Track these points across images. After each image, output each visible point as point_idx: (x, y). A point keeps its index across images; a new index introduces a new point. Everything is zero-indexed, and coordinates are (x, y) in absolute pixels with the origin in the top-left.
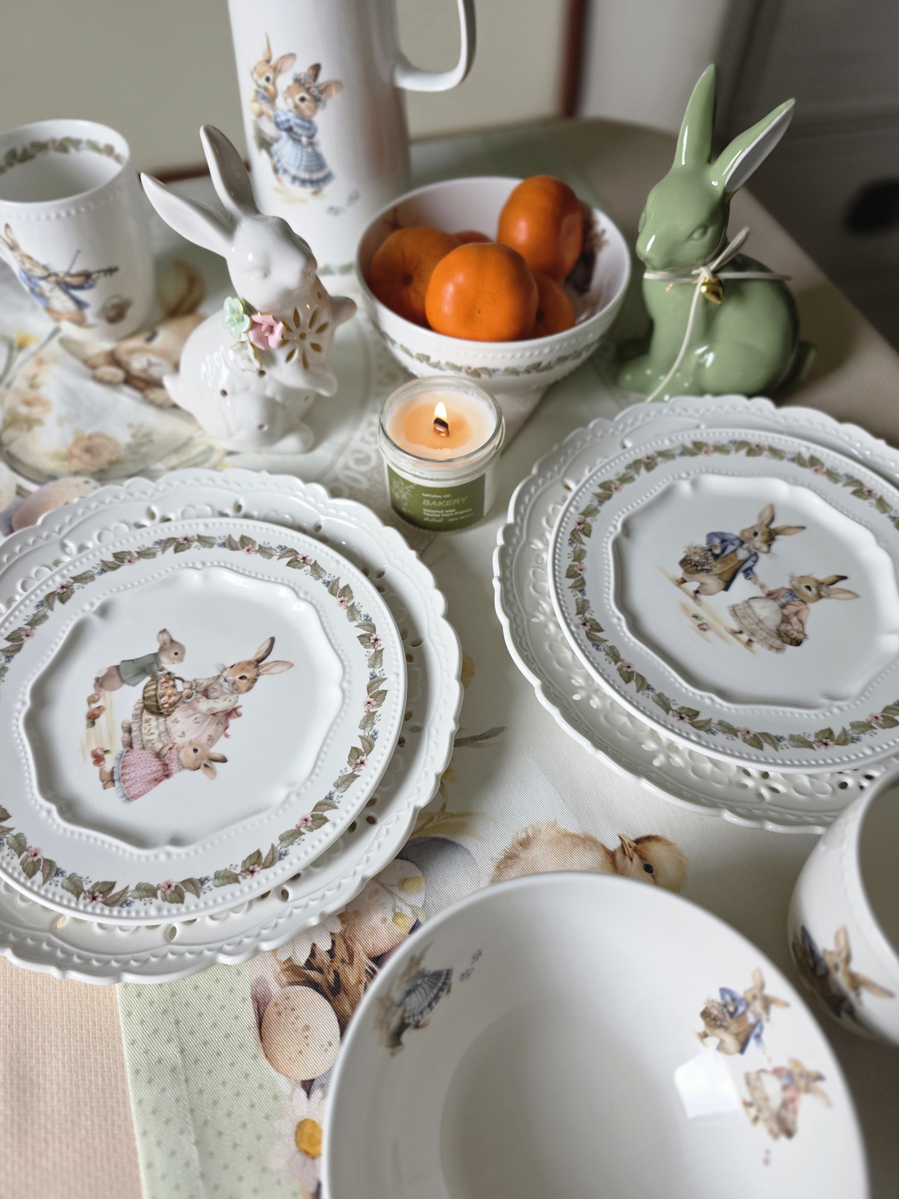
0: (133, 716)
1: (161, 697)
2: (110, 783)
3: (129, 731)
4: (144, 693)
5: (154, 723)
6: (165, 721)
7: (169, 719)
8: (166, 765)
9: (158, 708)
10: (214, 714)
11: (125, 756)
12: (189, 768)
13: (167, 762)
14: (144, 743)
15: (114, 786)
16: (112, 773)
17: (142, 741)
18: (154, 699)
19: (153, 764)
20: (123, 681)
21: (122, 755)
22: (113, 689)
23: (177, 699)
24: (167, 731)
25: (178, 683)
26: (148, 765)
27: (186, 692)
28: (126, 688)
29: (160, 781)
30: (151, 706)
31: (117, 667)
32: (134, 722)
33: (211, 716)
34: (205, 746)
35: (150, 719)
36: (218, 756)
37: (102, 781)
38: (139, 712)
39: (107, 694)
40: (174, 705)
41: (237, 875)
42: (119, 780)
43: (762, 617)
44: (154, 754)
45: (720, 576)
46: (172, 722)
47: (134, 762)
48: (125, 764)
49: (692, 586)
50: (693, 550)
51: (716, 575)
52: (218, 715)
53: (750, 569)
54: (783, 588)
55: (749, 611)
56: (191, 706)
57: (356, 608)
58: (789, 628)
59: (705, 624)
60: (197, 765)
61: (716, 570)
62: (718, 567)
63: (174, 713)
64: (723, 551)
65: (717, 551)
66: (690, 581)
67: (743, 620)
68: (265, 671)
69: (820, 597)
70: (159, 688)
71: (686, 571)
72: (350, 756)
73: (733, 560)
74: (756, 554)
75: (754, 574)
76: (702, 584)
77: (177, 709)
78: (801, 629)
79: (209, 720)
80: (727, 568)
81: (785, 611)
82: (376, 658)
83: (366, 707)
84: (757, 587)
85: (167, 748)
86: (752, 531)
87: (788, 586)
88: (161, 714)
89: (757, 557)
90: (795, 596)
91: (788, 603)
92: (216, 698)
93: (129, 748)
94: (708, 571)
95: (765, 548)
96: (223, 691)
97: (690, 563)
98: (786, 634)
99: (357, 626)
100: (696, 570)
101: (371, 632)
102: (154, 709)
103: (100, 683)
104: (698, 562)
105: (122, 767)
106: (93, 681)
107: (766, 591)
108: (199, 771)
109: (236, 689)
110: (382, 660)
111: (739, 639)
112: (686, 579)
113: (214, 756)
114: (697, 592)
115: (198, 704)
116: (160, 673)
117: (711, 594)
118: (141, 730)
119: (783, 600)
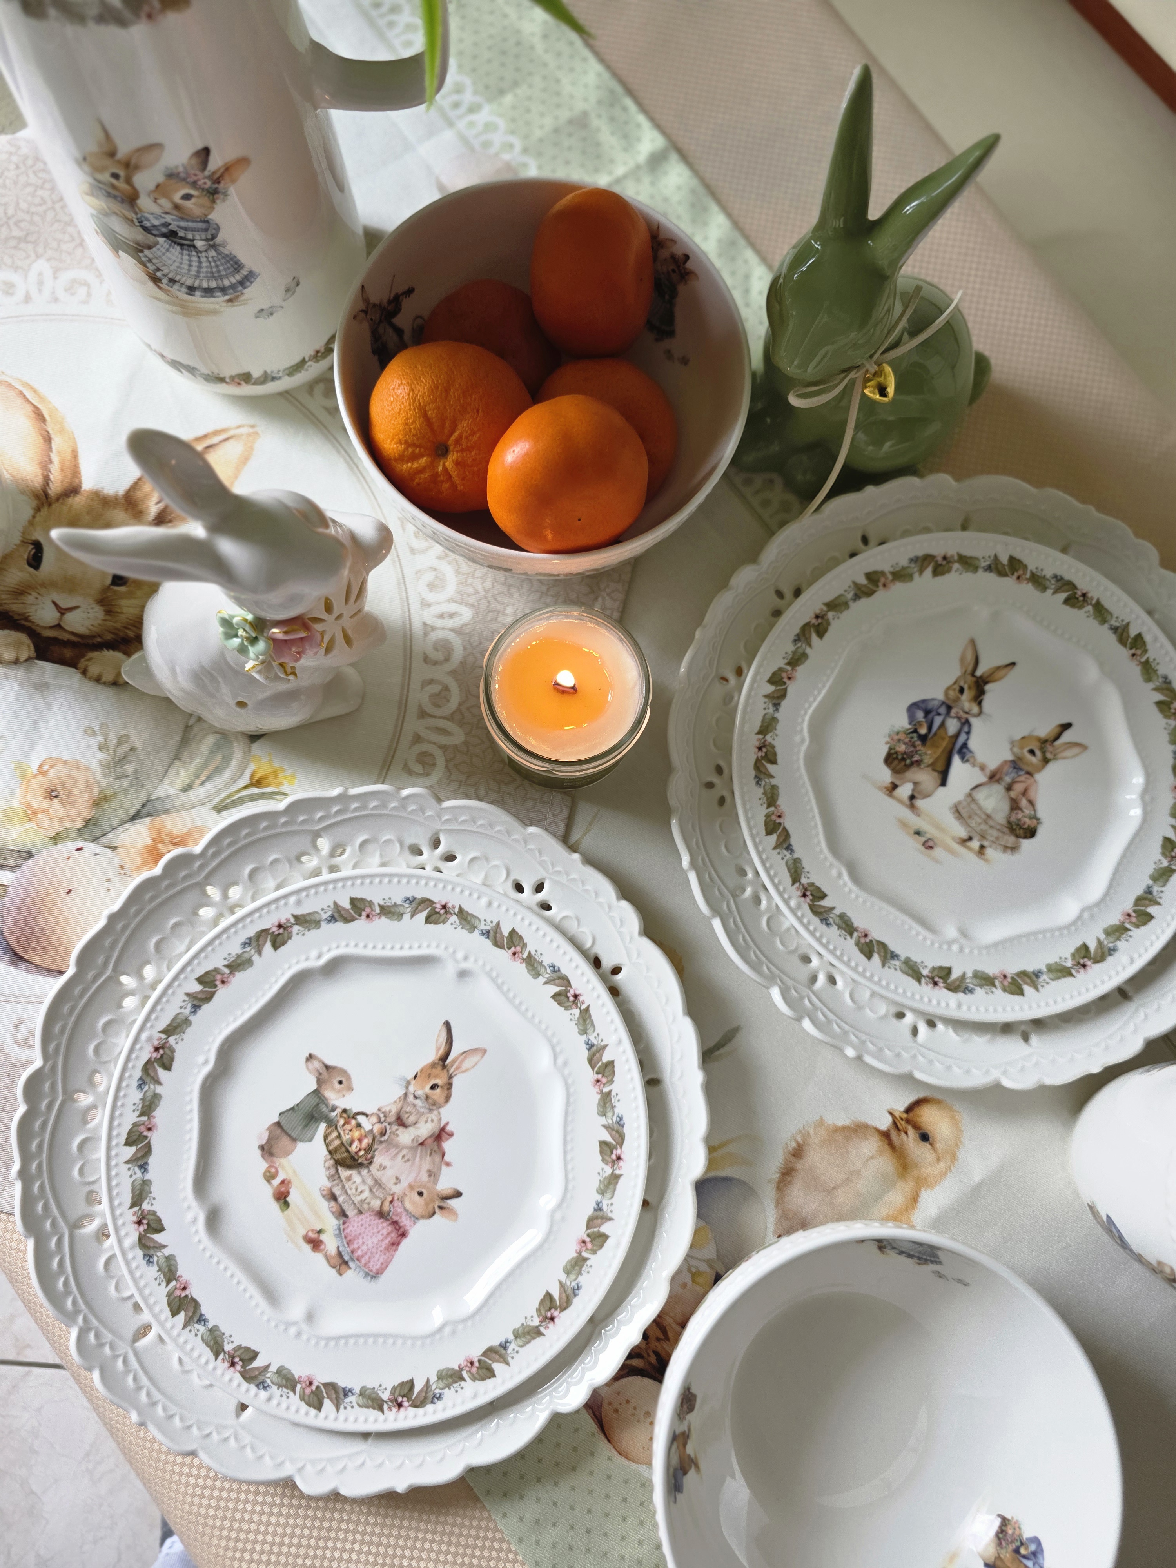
0: (328, 1178)
1: (350, 1145)
2: (344, 1267)
3: (333, 1197)
4: (327, 1146)
5: (356, 1179)
6: (369, 1171)
7: (372, 1168)
8: (395, 1223)
9: (352, 1158)
10: (422, 1144)
11: (344, 1230)
12: (423, 1217)
13: (395, 1218)
14: (358, 1205)
15: (349, 1268)
16: (340, 1254)
17: (354, 1204)
18: (343, 1149)
19: (380, 1227)
20: (294, 1140)
21: (339, 1229)
22: (288, 1153)
23: (371, 1141)
24: (377, 1182)
25: (361, 1119)
26: (375, 1230)
27: (377, 1128)
28: (301, 1146)
29: (398, 1244)
30: (344, 1159)
31: (278, 1124)
32: (333, 1186)
33: (420, 1148)
34: (429, 1185)
35: (351, 1176)
36: (449, 1192)
37: (334, 1267)
38: (333, 1171)
39: (283, 1161)
40: (369, 1149)
41: (537, 1327)
42: (352, 1259)
43: (989, 811)
44: (375, 1215)
45: (933, 766)
46: (378, 1170)
47: (358, 1233)
48: (349, 1238)
49: (905, 790)
50: (896, 738)
51: (928, 766)
52: (426, 1142)
53: (965, 745)
54: (1006, 762)
55: (974, 806)
56: (390, 1144)
57: (535, 959)
58: (1020, 815)
59: (930, 839)
60: (431, 1210)
61: (928, 760)
62: (929, 754)
63: (375, 1159)
64: (930, 728)
65: (923, 731)
66: (903, 783)
67: (969, 821)
68: (457, 1069)
69: (1046, 761)
70: (342, 1133)
71: (896, 771)
72: (601, 1152)
73: (943, 739)
74: (967, 722)
75: (971, 752)
76: (916, 784)
77: (376, 1153)
78: (1033, 813)
79: (419, 1154)
80: (939, 751)
81: (1013, 794)
82: (585, 1020)
83: (597, 1087)
84: (977, 769)
85: (387, 1204)
86: (957, 687)
87: (1009, 757)
88: (361, 1165)
89: (970, 726)
90: (1020, 769)
91: (1014, 782)
92: (416, 1123)
93: (344, 1219)
94: (918, 763)
95: (975, 709)
96: (419, 1112)
97: (897, 758)
98: (1018, 825)
99: (545, 983)
100: (905, 765)
101: (566, 987)
102: (349, 1161)
103: (267, 1150)
104: (905, 753)
105: (348, 1244)
106: (259, 1153)
107: (988, 772)
108: (436, 1216)
109: (433, 1105)
110: (592, 1022)
111: (969, 849)
112: (897, 782)
113: (445, 1193)
114: (912, 797)
115: (398, 1138)
116: (334, 1114)
117: (927, 796)
118: (347, 1193)
119: (1008, 779)
